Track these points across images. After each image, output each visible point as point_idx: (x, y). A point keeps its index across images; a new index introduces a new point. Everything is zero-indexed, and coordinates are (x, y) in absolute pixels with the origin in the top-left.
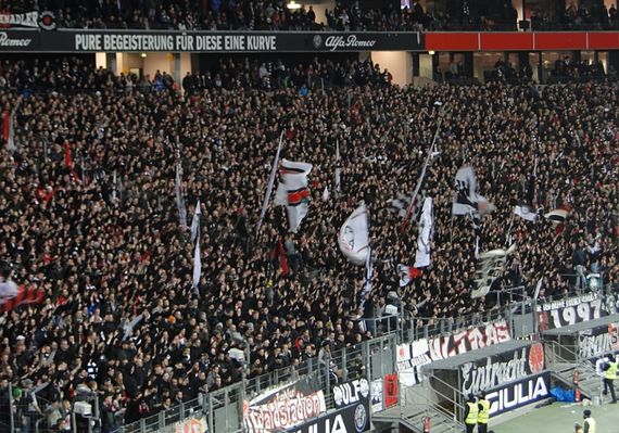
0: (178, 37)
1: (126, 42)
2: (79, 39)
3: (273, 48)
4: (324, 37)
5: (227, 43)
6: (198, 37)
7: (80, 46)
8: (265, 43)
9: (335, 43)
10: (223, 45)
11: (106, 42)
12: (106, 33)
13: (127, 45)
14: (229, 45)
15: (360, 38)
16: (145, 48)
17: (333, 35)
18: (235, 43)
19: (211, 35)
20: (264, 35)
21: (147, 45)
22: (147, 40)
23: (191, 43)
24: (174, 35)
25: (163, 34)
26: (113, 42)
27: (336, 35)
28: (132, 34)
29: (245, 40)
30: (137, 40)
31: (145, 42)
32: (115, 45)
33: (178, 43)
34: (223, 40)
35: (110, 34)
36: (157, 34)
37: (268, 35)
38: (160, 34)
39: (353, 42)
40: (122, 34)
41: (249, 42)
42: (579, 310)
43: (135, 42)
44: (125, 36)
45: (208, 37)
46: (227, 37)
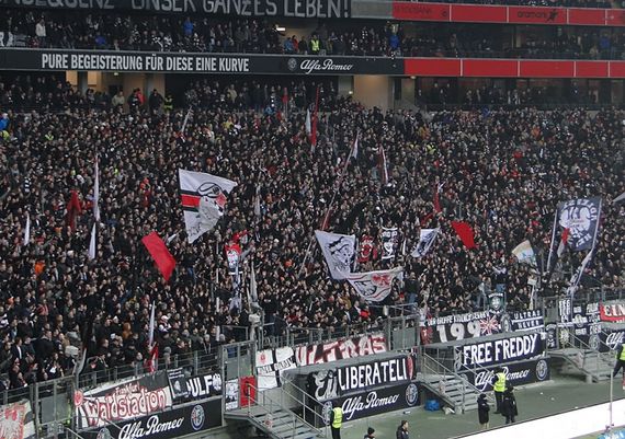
0: (147, 58)
1: (93, 62)
2: (46, 58)
3: (245, 70)
4: (299, 61)
5: (198, 64)
6: (168, 58)
7: (47, 64)
8: (238, 64)
9: (310, 66)
10: (194, 66)
11: (73, 61)
12: (74, 53)
13: (95, 65)
14: (200, 67)
15: (336, 62)
16: (113, 68)
17: (308, 58)
18: (207, 64)
19: (182, 56)
20: (236, 57)
21: (115, 65)
22: (115, 60)
23: (160, 64)
24: (144, 57)
25: (132, 55)
26: (81, 61)
27: (312, 59)
28: (100, 54)
29: (217, 62)
30: (105, 60)
31: (113, 62)
32: (82, 64)
33: (148, 63)
34: (194, 62)
35: (77, 54)
36: (126, 55)
37: (241, 57)
38: (129, 55)
39: (330, 66)
40: (90, 54)
41: (221, 64)
42: (470, 326)
43: (103, 62)
44: (93, 56)
45: (179, 59)
46: (198, 59)
